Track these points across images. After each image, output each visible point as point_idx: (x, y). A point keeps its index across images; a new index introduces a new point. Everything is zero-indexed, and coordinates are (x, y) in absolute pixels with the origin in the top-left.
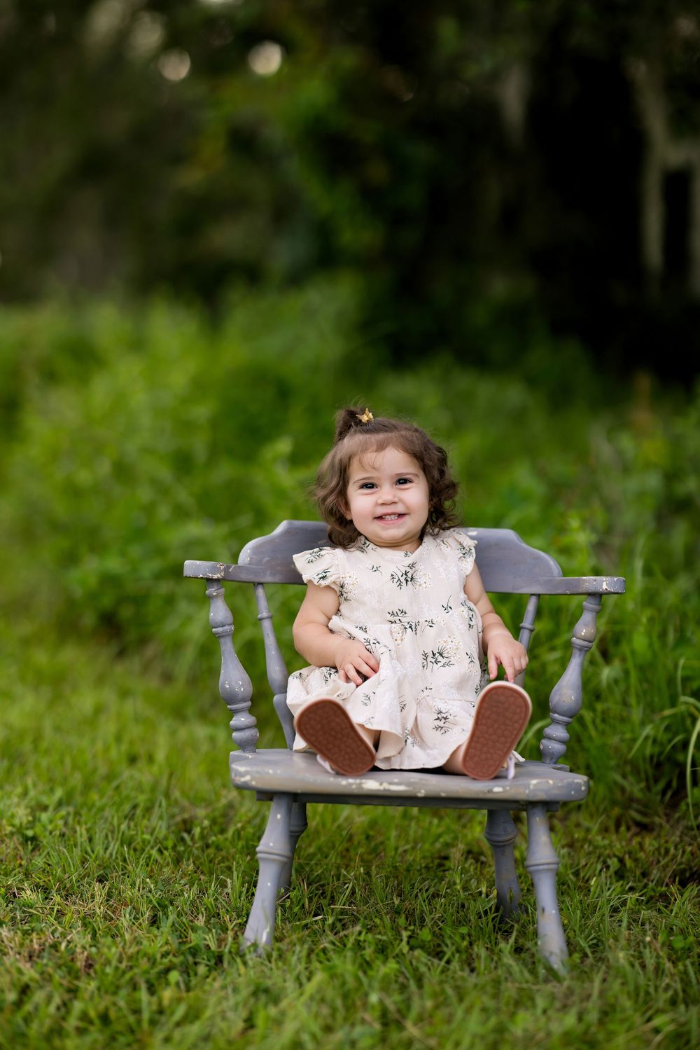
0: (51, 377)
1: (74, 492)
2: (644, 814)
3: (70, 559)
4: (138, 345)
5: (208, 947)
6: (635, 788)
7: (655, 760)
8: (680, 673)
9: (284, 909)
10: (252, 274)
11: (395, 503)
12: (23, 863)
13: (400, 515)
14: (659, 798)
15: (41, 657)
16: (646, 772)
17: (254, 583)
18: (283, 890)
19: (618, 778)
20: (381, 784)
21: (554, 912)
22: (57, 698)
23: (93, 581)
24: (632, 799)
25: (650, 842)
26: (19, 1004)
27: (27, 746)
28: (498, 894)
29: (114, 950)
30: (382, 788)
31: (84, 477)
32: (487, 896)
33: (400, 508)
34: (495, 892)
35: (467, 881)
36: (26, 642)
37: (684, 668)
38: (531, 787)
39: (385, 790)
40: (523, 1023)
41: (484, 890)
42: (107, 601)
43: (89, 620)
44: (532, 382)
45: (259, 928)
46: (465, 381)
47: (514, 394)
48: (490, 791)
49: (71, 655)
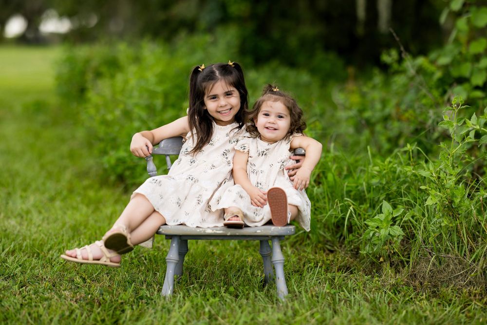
0: (98, 75)
1: (105, 123)
2: (333, 247)
3: (104, 153)
4: (137, 60)
5: (147, 296)
6: (328, 236)
7: (335, 224)
8: (345, 189)
9: (178, 283)
10: (191, 26)
11: (274, 123)
12: (77, 269)
13: (275, 129)
14: (338, 240)
15: (91, 193)
16: (332, 229)
17: (165, 155)
18: (179, 276)
19: (322, 233)
20: (213, 230)
21: (283, 279)
22: (97, 209)
23: (113, 161)
24: (328, 241)
25: (331, 257)
26: (70, 316)
27: (82, 228)
28: (265, 276)
29: (108, 297)
30: (213, 232)
31: (109, 117)
32: (261, 276)
33: (275, 127)
34: (264, 275)
35: (253, 272)
36: (85, 188)
37: (347, 186)
38: (272, 230)
39: (214, 233)
40: (262, 317)
41: (260, 275)
42: (119, 170)
43: (113, 178)
44: (313, 71)
45: (167, 289)
46: (283, 71)
47: (305, 77)
48: (256, 232)
49: (105, 193)
